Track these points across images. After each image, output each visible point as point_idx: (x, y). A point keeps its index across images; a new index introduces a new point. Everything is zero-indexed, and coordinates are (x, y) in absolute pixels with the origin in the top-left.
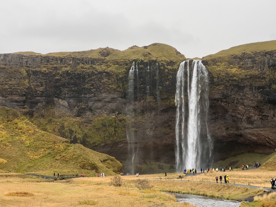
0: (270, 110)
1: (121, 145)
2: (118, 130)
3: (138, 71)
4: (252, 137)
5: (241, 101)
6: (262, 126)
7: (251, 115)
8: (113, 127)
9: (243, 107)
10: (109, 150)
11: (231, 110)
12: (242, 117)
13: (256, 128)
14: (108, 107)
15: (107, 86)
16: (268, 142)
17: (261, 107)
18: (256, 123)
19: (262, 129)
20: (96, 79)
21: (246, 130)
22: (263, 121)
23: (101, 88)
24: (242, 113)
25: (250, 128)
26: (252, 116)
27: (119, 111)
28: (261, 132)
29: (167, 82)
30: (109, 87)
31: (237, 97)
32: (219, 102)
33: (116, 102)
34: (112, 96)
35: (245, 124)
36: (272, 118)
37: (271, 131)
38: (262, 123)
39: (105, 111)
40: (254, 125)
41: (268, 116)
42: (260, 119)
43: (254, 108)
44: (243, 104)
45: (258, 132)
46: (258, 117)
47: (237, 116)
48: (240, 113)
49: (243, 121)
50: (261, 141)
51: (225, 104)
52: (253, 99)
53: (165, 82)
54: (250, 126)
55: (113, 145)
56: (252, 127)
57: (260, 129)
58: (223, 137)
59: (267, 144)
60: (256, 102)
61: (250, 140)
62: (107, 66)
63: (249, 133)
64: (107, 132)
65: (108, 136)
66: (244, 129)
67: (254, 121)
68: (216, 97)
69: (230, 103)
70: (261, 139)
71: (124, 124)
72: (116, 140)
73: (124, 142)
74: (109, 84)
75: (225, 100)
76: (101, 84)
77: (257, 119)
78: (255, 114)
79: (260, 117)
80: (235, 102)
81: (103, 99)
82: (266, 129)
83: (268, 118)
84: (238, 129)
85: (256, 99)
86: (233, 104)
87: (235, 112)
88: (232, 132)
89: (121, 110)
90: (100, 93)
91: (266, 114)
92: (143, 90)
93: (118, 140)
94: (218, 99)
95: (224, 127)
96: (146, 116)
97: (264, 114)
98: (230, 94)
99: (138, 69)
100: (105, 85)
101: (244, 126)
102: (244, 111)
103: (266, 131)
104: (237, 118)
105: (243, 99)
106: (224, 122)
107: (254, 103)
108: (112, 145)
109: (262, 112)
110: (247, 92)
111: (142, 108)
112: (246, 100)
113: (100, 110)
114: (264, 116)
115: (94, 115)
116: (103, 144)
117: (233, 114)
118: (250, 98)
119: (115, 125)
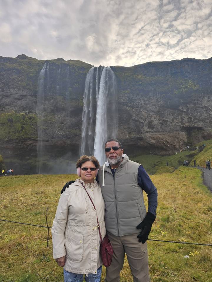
0: (170, 115)
1: (30, 142)
2: (27, 127)
3: (49, 71)
4: (151, 140)
5: (144, 106)
6: (161, 130)
7: (152, 119)
8: (20, 123)
9: (146, 111)
10: (14, 145)
11: (134, 115)
12: (144, 122)
13: (156, 132)
14: (17, 104)
15: (15, 83)
16: (165, 145)
17: (162, 112)
18: (156, 128)
19: (161, 133)
20: (5, 75)
21: (147, 134)
22: (162, 125)
23: (10, 84)
24: (144, 118)
25: (150, 132)
26: (153, 121)
27: (30, 110)
28: (159, 136)
29: (77, 84)
30: (18, 84)
31: (141, 102)
32: (125, 106)
33: (26, 100)
34: (21, 92)
35: (146, 129)
36: (171, 123)
37: (168, 135)
38: (161, 127)
39: (15, 108)
40: (154, 129)
41: (167, 121)
42: (160, 123)
43: (155, 112)
44: (146, 109)
45: (157, 136)
46: (158, 122)
47: (140, 120)
48: (142, 118)
49: (145, 125)
50: (159, 144)
51: (130, 109)
52: (156, 104)
53: (75, 84)
54: (151, 130)
55: (19, 141)
56: (152, 131)
57: (159, 133)
58: (126, 140)
59: (164, 147)
60: (158, 107)
61: (149, 143)
62: (19, 65)
63: (149, 137)
64: (14, 127)
65: (13, 131)
66: (145, 133)
67: (155, 125)
68: (123, 100)
69: (134, 108)
70: (159, 142)
71: (33, 122)
72: (23, 136)
73: (32, 139)
74: (18, 81)
75: (130, 105)
76: (10, 80)
77: (158, 123)
78: (156, 119)
79: (160, 121)
80: (139, 107)
81: (11, 95)
82: (164, 133)
83: (167, 123)
84: (140, 133)
85: (158, 104)
86: (137, 109)
87: (138, 117)
88: (134, 135)
89: (31, 109)
90: (8, 89)
91: (166, 119)
92: (53, 89)
93: (25, 136)
94: (124, 103)
95: (127, 131)
96: (56, 115)
97: (164, 119)
98: (135, 98)
99: (49, 69)
100: (14, 81)
101: (145, 130)
102: (146, 116)
103: (164, 135)
104: (140, 122)
105: (146, 104)
106: (127, 127)
107: (156, 108)
108: (17, 141)
109: (162, 117)
110: (151, 97)
111: (52, 108)
112: (149, 105)
113: (10, 107)
114: (164, 120)
115: (2, 111)
116: (7, 139)
117: (136, 118)
118: (153, 103)
119: (24, 122)
